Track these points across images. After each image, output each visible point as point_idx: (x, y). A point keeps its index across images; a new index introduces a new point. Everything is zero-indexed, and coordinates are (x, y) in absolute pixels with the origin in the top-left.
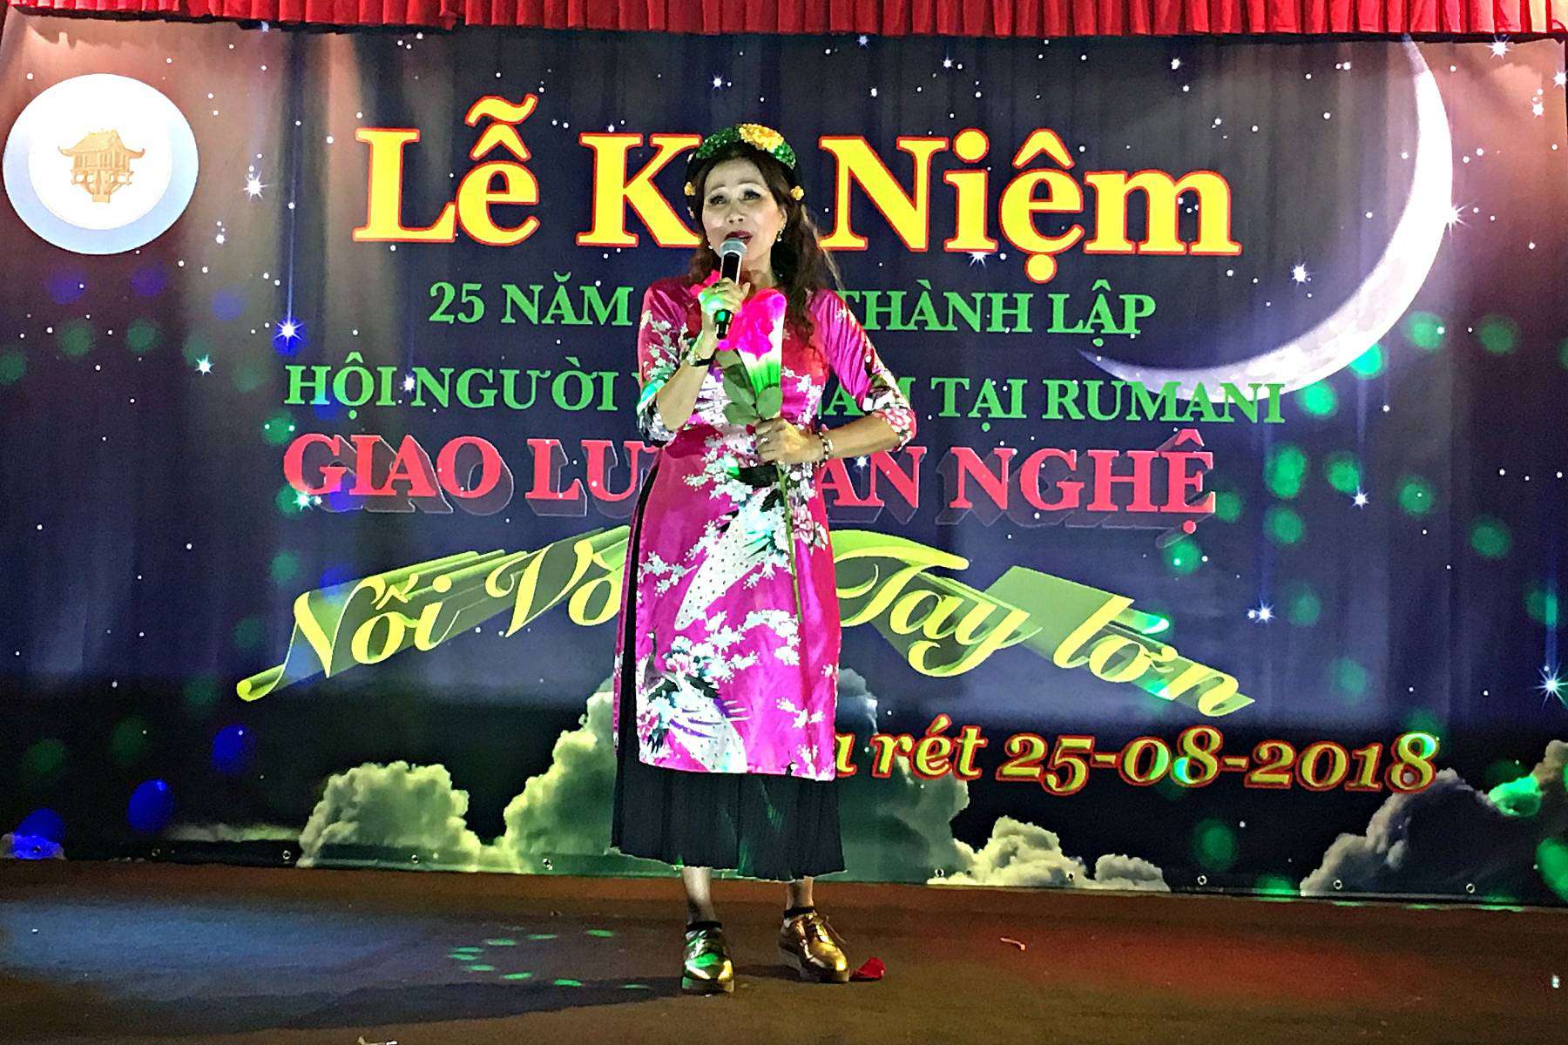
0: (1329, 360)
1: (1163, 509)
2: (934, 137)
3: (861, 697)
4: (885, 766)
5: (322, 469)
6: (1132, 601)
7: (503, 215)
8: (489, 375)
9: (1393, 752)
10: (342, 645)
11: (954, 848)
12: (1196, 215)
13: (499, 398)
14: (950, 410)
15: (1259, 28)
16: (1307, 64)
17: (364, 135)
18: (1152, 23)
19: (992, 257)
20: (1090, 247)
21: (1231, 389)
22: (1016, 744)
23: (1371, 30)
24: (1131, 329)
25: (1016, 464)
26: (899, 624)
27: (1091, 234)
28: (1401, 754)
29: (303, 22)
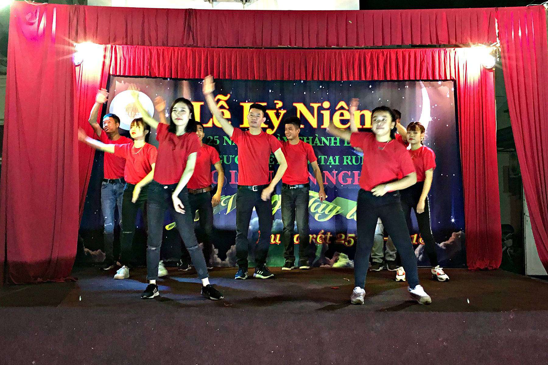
2: (318, 103)
11: (326, 259)
14: (323, 163)
15: (388, 79)
16: (399, 86)
18: (366, 78)
22: (338, 236)
23: (413, 79)
26: (312, 210)
29: (178, 78)
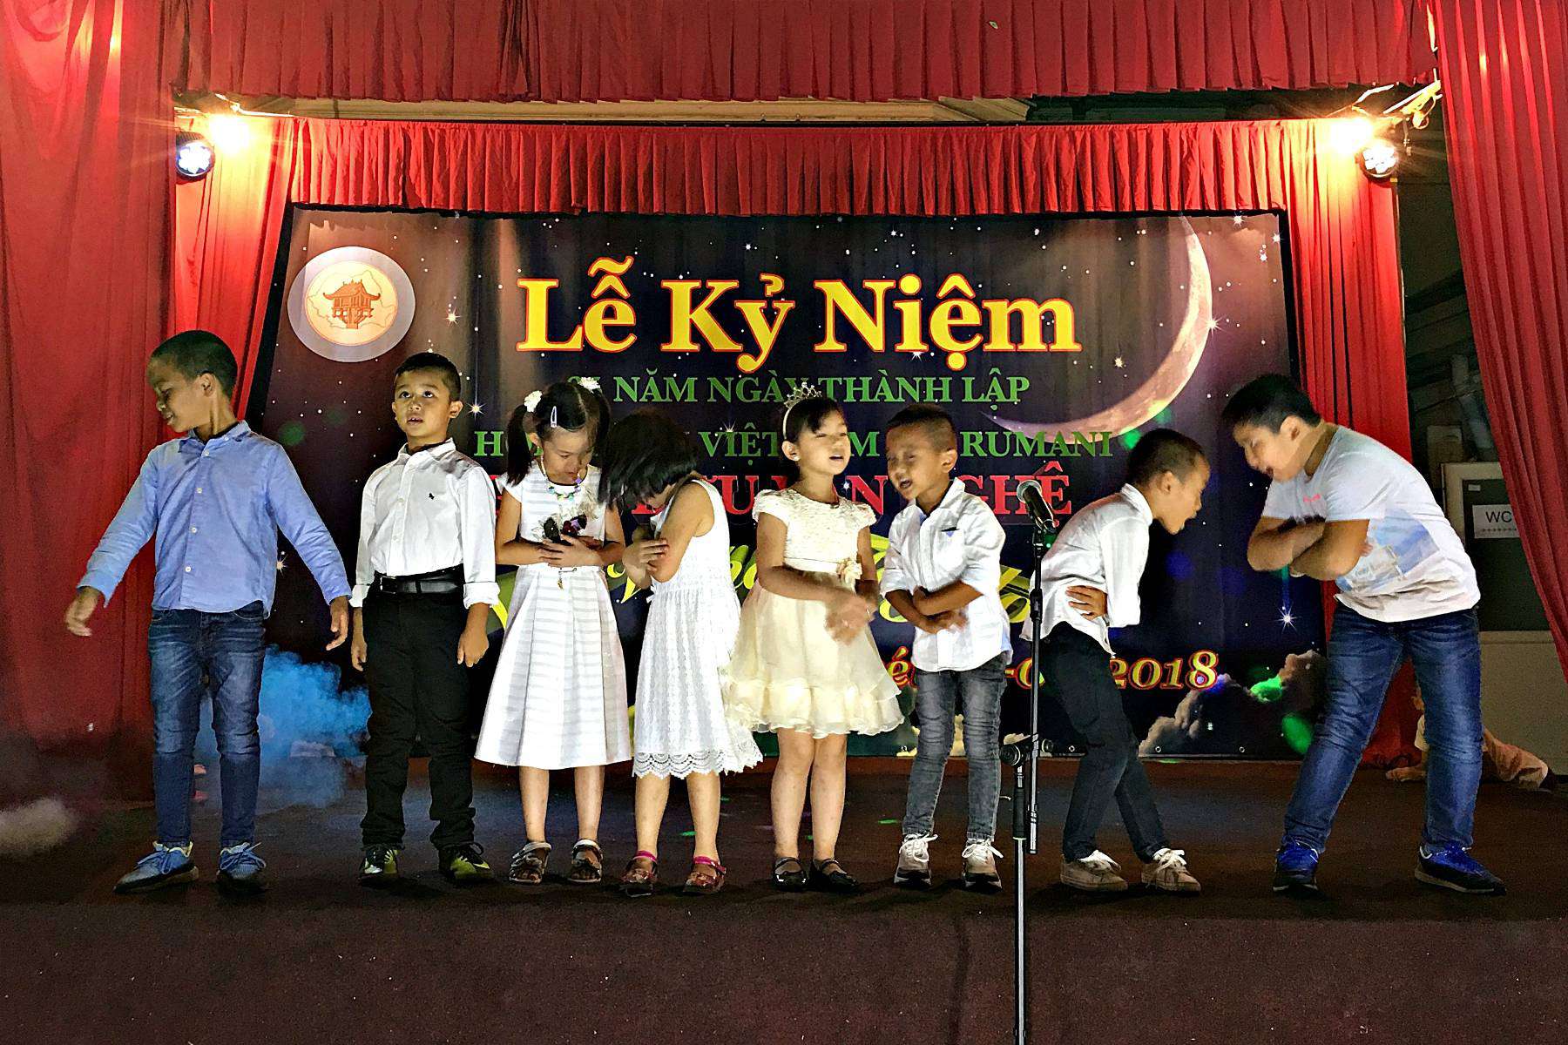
0: (1139, 416)
2: (887, 279)
6: (1020, 571)
7: (614, 333)
9: (1190, 665)
12: (1053, 326)
15: (1090, 209)
17: (523, 283)
19: (925, 355)
20: (987, 347)
21: (1079, 435)
23: (1161, 209)
24: (1014, 399)
27: (987, 340)
28: (1195, 666)
29: (483, 212)
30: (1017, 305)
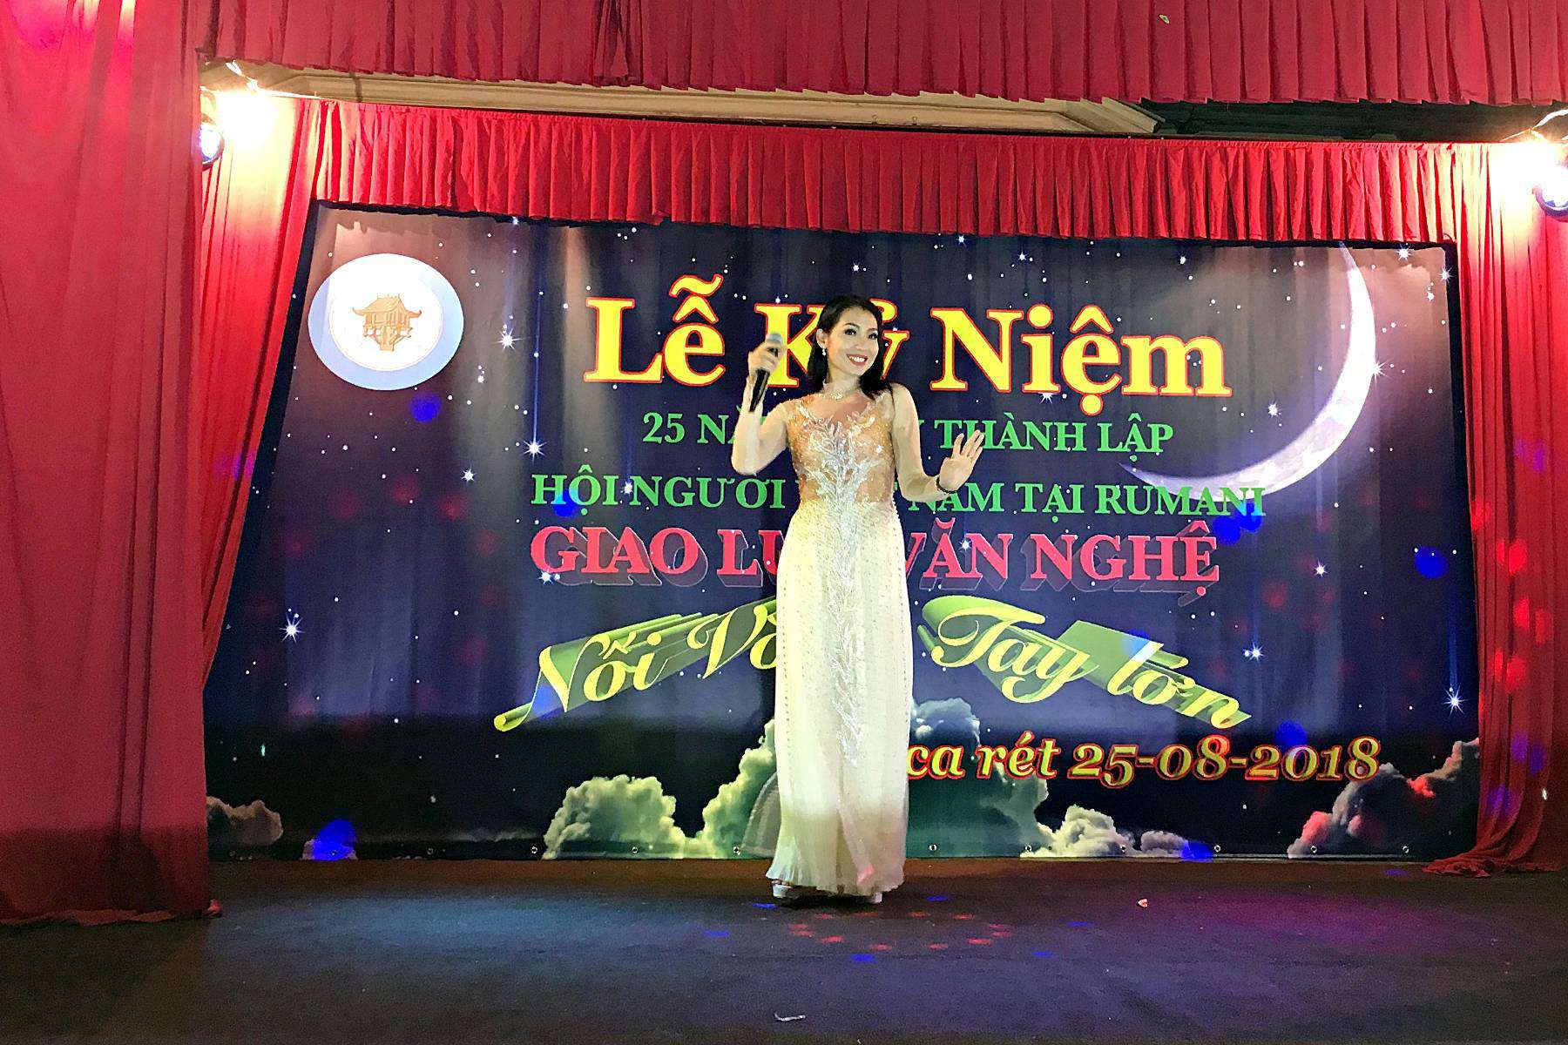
0: (1295, 471)
1: (1182, 578)
2: (1014, 309)
3: (967, 719)
4: (986, 771)
5: (560, 553)
6: (1162, 645)
7: (698, 363)
8: (689, 482)
9: (1349, 753)
10: (577, 686)
11: (1037, 828)
12: (1200, 367)
13: (696, 499)
14: (1029, 507)
15: (1240, 236)
16: (1274, 262)
17: (592, 302)
18: (1170, 230)
19: (1057, 397)
20: (1126, 390)
21: (1228, 492)
22: (1081, 752)
23: (1321, 238)
24: (1156, 448)
25: (1077, 546)
26: (995, 664)
27: (1126, 381)
28: (1355, 754)
29: (547, 219)
30: (1161, 342)
